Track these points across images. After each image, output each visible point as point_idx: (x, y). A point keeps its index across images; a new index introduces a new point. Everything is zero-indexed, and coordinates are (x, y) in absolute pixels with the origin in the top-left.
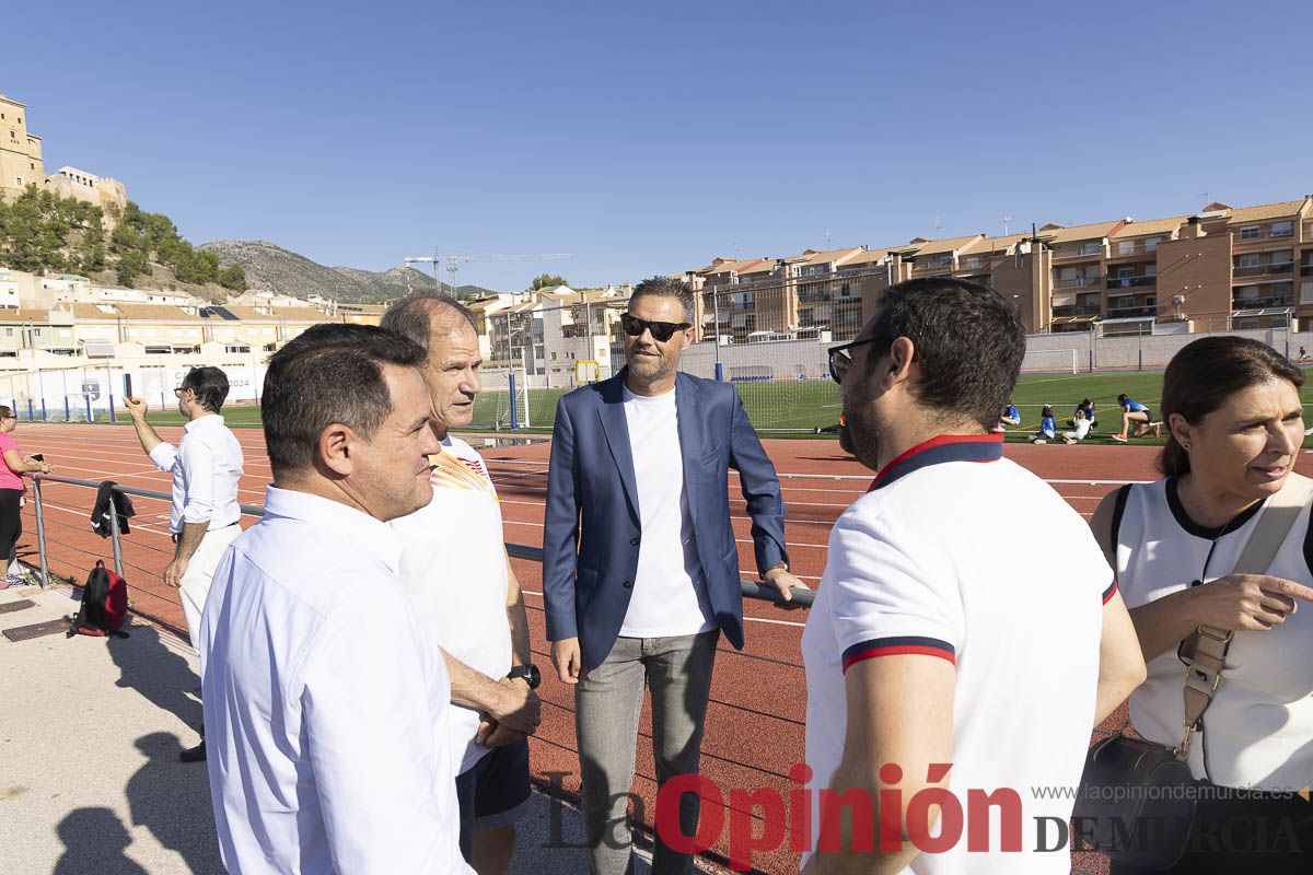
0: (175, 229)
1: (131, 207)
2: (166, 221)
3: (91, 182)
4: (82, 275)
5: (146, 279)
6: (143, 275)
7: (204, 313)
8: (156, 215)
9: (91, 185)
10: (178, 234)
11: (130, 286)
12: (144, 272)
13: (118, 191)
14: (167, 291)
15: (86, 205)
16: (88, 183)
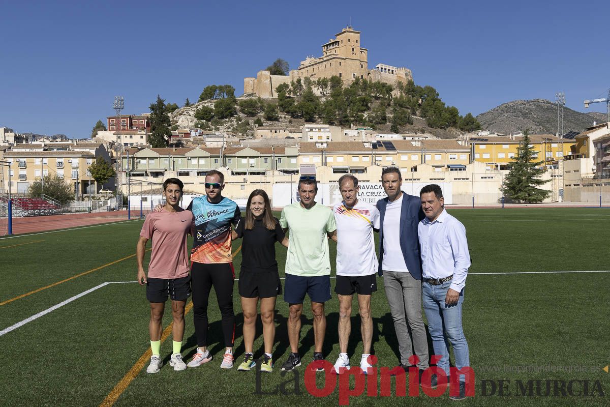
0: (438, 95)
1: (410, 83)
2: (431, 90)
3: (393, 71)
4: (372, 127)
5: (408, 126)
6: (407, 124)
7: (375, 146)
8: (426, 87)
9: (393, 73)
10: (439, 97)
11: (396, 132)
12: (409, 123)
13: (406, 75)
14: (419, 134)
15: (384, 85)
16: (391, 71)
